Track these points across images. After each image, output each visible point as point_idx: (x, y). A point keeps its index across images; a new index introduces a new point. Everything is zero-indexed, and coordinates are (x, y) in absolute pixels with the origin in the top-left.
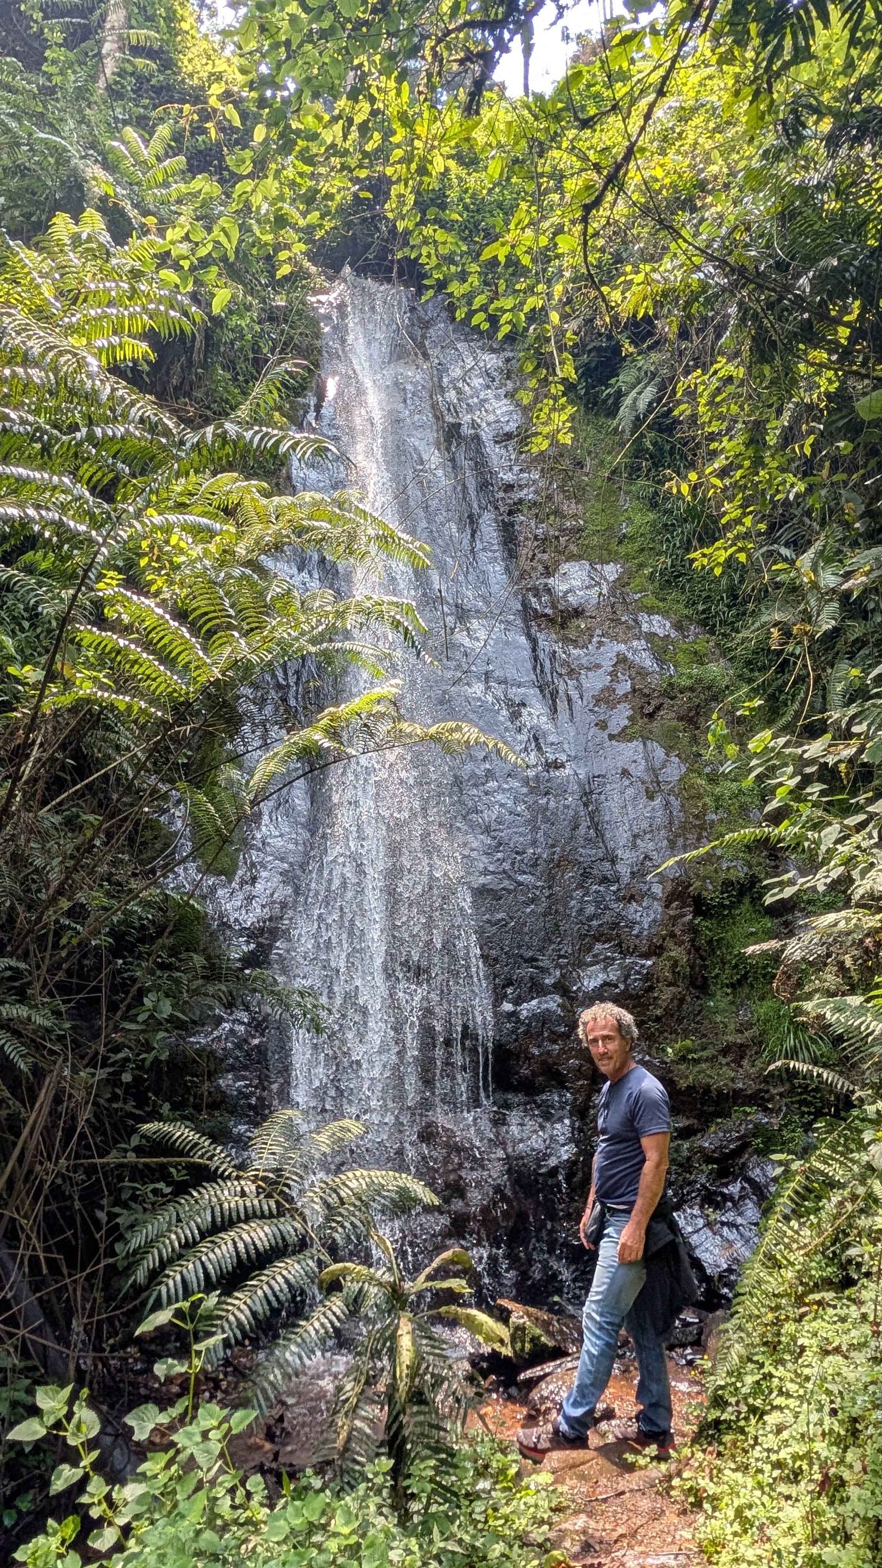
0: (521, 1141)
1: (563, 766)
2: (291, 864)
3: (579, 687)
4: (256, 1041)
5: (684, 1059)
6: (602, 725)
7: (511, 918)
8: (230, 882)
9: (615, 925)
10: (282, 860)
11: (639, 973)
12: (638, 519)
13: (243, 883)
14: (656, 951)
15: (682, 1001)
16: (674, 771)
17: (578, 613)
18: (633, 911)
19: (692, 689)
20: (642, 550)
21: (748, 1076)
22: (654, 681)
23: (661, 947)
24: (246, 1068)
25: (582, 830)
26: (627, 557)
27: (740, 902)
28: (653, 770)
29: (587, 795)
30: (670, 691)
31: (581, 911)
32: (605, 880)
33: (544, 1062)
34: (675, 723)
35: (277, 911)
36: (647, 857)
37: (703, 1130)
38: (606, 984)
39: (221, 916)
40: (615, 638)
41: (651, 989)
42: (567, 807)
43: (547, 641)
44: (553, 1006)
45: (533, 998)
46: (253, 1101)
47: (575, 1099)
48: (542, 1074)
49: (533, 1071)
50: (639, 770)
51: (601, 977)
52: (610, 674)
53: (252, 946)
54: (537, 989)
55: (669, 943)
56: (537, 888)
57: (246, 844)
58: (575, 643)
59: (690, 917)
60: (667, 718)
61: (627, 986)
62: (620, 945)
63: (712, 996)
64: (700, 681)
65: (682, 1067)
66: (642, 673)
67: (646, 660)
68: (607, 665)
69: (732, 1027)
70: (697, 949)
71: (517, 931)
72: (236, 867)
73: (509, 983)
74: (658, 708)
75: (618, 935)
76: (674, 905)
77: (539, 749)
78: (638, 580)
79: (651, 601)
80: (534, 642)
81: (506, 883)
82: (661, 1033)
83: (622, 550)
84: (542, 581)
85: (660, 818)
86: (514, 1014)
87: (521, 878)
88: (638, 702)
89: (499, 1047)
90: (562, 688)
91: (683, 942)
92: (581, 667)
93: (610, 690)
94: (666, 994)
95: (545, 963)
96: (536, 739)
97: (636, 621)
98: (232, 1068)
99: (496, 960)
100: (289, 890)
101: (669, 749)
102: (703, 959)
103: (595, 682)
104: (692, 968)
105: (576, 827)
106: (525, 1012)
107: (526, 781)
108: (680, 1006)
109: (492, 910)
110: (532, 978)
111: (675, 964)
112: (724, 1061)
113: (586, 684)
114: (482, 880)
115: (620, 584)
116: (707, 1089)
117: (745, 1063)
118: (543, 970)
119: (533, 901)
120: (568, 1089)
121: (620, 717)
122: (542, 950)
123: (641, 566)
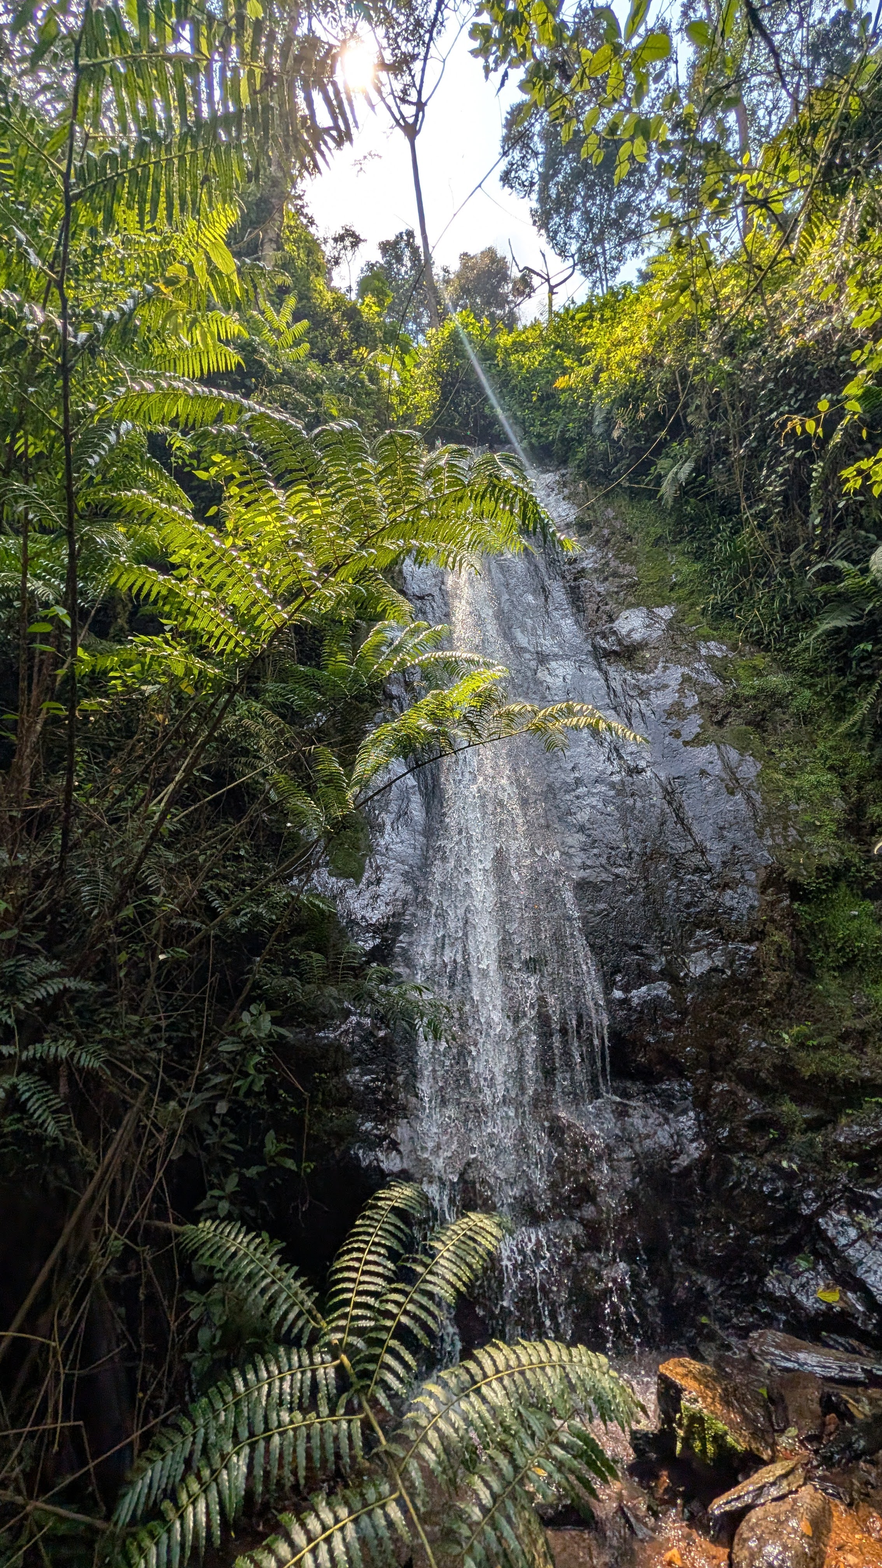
0: (648, 1136)
1: (643, 770)
2: (411, 867)
4: (381, 1034)
5: (802, 1046)
6: (677, 734)
7: (613, 908)
8: (358, 883)
9: (713, 912)
10: (402, 862)
11: (744, 958)
12: (685, 569)
13: (369, 883)
14: (757, 936)
15: (791, 985)
16: (750, 769)
18: (729, 898)
19: (755, 698)
20: (692, 593)
22: (719, 693)
23: (762, 932)
24: (372, 1061)
25: (670, 825)
26: (679, 600)
27: (836, 886)
30: (735, 701)
33: (660, 1051)
34: (744, 727)
35: (399, 909)
37: (834, 1121)
39: (350, 914)
41: (758, 973)
42: (654, 806)
44: (661, 992)
45: (641, 985)
46: (380, 1096)
47: (697, 1090)
48: (659, 1063)
49: (650, 1061)
51: (707, 964)
52: (678, 691)
53: (378, 941)
54: (644, 976)
55: (770, 928)
56: (633, 879)
57: (371, 850)
59: (788, 902)
60: (735, 723)
61: (733, 972)
62: (720, 931)
63: (820, 980)
64: (762, 690)
65: (802, 1054)
68: (674, 684)
69: (849, 1012)
70: (799, 933)
71: (619, 920)
72: (363, 870)
73: (616, 970)
74: (726, 716)
75: (717, 922)
76: (770, 891)
78: (691, 617)
79: (706, 630)
82: (774, 1017)
83: (674, 595)
84: (608, 625)
86: (625, 1001)
87: (618, 871)
88: (706, 712)
89: (614, 1034)
90: (635, 707)
91: (783, 927)
92: (650, 688)
94: (774, 979)
95: (649, 949)
96: (617, 750)
97: (694, 647)
98: (359, 1062)
99: (602, 948)
100: (409, 889)
101: (742, 750)
102: (805, 942)
103: (664, 699)
104: (797, 952)
106: (636, 1001)
107: (612, 786)
108: (788, 991)
109: (592, 901)
110: (638, 965)
111: (779, 950)
112: (846, 1048)
114: (582, 874)
115: (676, 621)
116: (832, 1077)
117: (869, 1050)
118: (649, 957)
120: (688, 1079)
121: (692, 726)
123: (693, 605)
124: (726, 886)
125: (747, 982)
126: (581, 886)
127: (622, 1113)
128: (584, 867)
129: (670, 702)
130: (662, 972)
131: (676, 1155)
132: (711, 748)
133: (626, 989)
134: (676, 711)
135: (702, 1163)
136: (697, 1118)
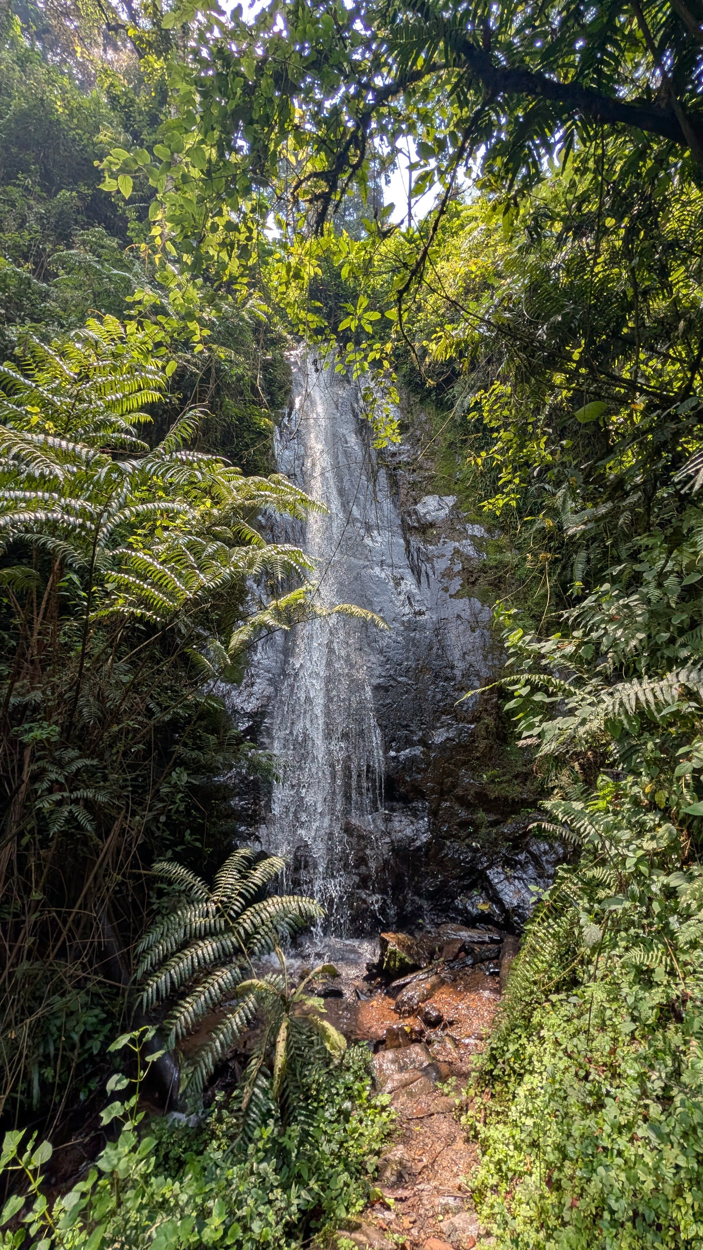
3: (433, 567)
4: (252, 778)
5: (493, 781)
8: (239, 686)
12: (466, 469)
14: (476, 719)
15: (491, 747)
17: (432, 525)
19: (496, 567)
20: (469, 487)
21: (529, 791)
22: (475, 563)
23: (479, 717)
26: (460, 492)
28: (475, 615)
29: (437, 631)
30: (484, 569)
31: (434, 696)
32: (447, 679)
33: (413, 785)
34: (487, 587)
36: (471, 665)
37: (504, 822)
38: (448, 739)
40: (453, 539)
41: (474, 741)
43: (416, 541)
44: (418, 752)
50: (466, 615)
54: (409, 743)
55: (484, 715)
57: (248, 664)
58: (431, 543)
59: (496, 700)
60: (483, 584)
63: (509, 744)
64: (501, 562)
65: (492, 786)
66: (468, 559)
67: (470, 551)
69: (520, 763)
70: (500, 718)
72: (242, 678)
77: (410, 603)
78: (466, 505)
79: (473, 516)
80: (408, 542)
81: (392, 682)
82: (480, 765)
83: (456, 487)
85: (478, 642)
87: (399, 679)
88: (466, 575)
91: (492, 714)
93: (450, 569)
94: (482, 744)
99: (386, 727)
101: (483, 602)
102: (503, 723)
103: (441, 565)
104: (497, 728)
105: (431, 649)
108: (490, 751)
111: (487, 728)
112: (516, 782)
113: (437, 566)
115: (455, 508)
116: (506, 798)
117: (528, 783)
119: (406, 692)
122: (411, 721)
123: (468, 497)
124: (463, 689)
125: (466, 746)
126: (377, 688)
127: (388, 820)
128: (380, 676)
129: (444, 567)
130: (419, 741)
131: (414, 840)
132: (465, 600)
133: (398, 751)
134: (448, 574)
135: (428, 844)
136: (429, 821)
